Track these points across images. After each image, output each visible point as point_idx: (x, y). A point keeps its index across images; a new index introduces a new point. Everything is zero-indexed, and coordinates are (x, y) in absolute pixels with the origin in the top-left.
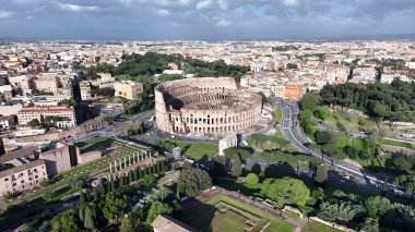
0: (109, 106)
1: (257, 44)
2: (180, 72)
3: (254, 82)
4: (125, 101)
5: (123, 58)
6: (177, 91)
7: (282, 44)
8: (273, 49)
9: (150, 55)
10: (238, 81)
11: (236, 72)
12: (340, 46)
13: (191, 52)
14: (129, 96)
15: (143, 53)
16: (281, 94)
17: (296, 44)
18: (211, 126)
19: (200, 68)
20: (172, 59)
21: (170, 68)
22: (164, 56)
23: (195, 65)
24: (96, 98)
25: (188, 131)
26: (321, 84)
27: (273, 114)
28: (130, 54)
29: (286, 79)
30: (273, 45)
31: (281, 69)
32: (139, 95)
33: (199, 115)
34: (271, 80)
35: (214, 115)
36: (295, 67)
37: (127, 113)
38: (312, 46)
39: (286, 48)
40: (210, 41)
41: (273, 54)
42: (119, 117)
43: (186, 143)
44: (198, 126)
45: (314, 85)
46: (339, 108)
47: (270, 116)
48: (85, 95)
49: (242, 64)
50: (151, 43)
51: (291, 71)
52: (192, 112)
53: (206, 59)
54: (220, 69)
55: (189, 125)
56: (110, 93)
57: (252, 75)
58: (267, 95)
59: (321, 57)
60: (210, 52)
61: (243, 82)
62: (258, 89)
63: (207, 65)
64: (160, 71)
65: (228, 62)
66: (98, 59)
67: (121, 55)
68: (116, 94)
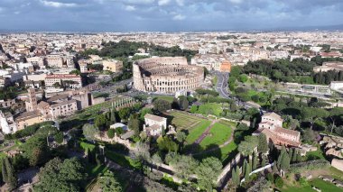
0: (101, 77)
1: (206, 34)
2: (147, 54)
3: (200, 61)
4: (111, 73)
5: (102, 44)
6: (147, 66)
7: (225, 34)
8: (218, 38)
9: (123, 43)
10: (189, 61)
11: (188, 54)
12: (270, 35)
13: (154, 41)
14: (114, 70)
15: (117, 41)
16: (218, 68)
17: (236, 35)
18: (170, 86)
19: (160, 51)
20: (140, 45)
21: (139, 52)
22: (134, 43)
23: (157, 50)
24: (90, 71)
25: (155, 90)
26: (246, 61)
27: (212, 81)
28: (108, 42)
29: (223, 59)
30: (219, 35)
31: (221, 53)
32: (120, 69)
33: (162, 79)
34: (212, 60)
35: (172, 80)
36: (232, 51)
37: (113, 80)
38: (248, 36)
39: (228, 37)
40: (168, 32)
41: (216, 41)
42: (108, 83)
43: (154, 97)
44: (162, 87)
45: (242, 62)
46: (255, 75)
47: (210, 82)
48: (83, 69)
49: (193, 49)
51: (228, 54)
52: (158, 78)
53: (165, 45)
54: (175, 52)
55: (156, 86)
56: (100, 68)
57: (200, 56)
58: (209, 69)
59: (253, 43)
60: (169, 40)
61: (193, 61)
63: (167, 50)
64: (132, 54)
65: (182, 47)
66: (84, 46)
67: (101, 42)
68: (105, 69)
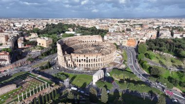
0: (34, 51)
1: (110, 20)
2: (73, 33)
3: (111, 37)
4: (42, 48)
6: (71, 43)
7: (122, 20)
8: (118, 22)
9: (60, 25)
10: (103, 37)
11: (102, 33)
12: (149, 21)
13: (80, 23)
14: (45, 46)
15: (56, 23)
16: (125, 44)
17: (128, 20)
18: (88, 63)
19: (84, 31)
20: (70, 26)
21: (69, 31)
22: (67, 25)
23: (81, 29)
25: (75, 67)
28: (50, 24)
29: (127, 36)
30: (118, 20)
31: (123, 31)
32: (50, 45)
33: (81, 57)
34: (119, 37)
35: (90, 57)
36: (130, 30)
37: (42, 55)
38: (136, 21)
39: (125, 22)
41: (119, 24)
42: (37, 58)
44: (81, 63)
45: (142, 39)
48: (20, 45)
49: (104, 29)
50: (62, 19)
51: (128, 32)
52: (77, 55)
53: (87, 26)
54: (93, 31)
55: (76, 63)
56: (34, 44)
57: (110, 34)
58: (118, 44)
59: (141, 25)
60: (89, 23)
61: (105, 38)
62: (113, 42)
63: (87, 29)
64: (63, 32)
65: (98, 28)
66: (34, 26)
67: (46, 24)
68: (38, 45)
